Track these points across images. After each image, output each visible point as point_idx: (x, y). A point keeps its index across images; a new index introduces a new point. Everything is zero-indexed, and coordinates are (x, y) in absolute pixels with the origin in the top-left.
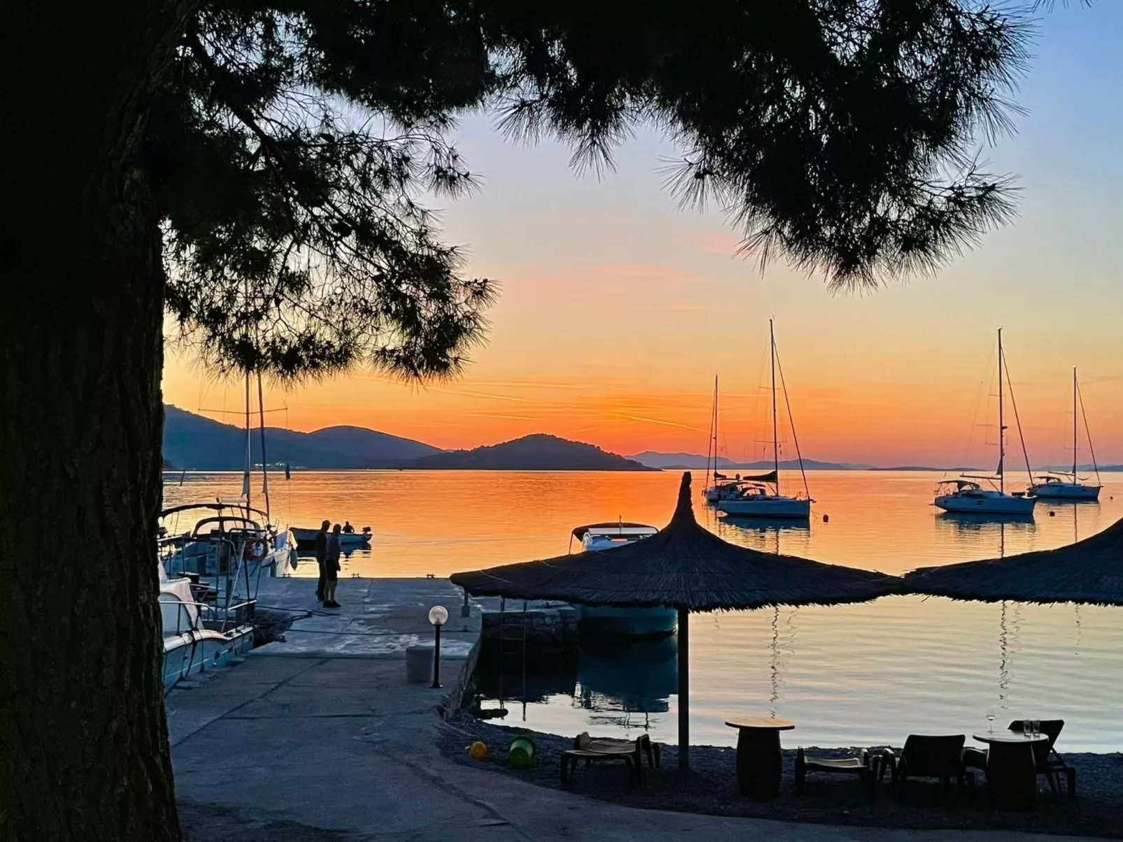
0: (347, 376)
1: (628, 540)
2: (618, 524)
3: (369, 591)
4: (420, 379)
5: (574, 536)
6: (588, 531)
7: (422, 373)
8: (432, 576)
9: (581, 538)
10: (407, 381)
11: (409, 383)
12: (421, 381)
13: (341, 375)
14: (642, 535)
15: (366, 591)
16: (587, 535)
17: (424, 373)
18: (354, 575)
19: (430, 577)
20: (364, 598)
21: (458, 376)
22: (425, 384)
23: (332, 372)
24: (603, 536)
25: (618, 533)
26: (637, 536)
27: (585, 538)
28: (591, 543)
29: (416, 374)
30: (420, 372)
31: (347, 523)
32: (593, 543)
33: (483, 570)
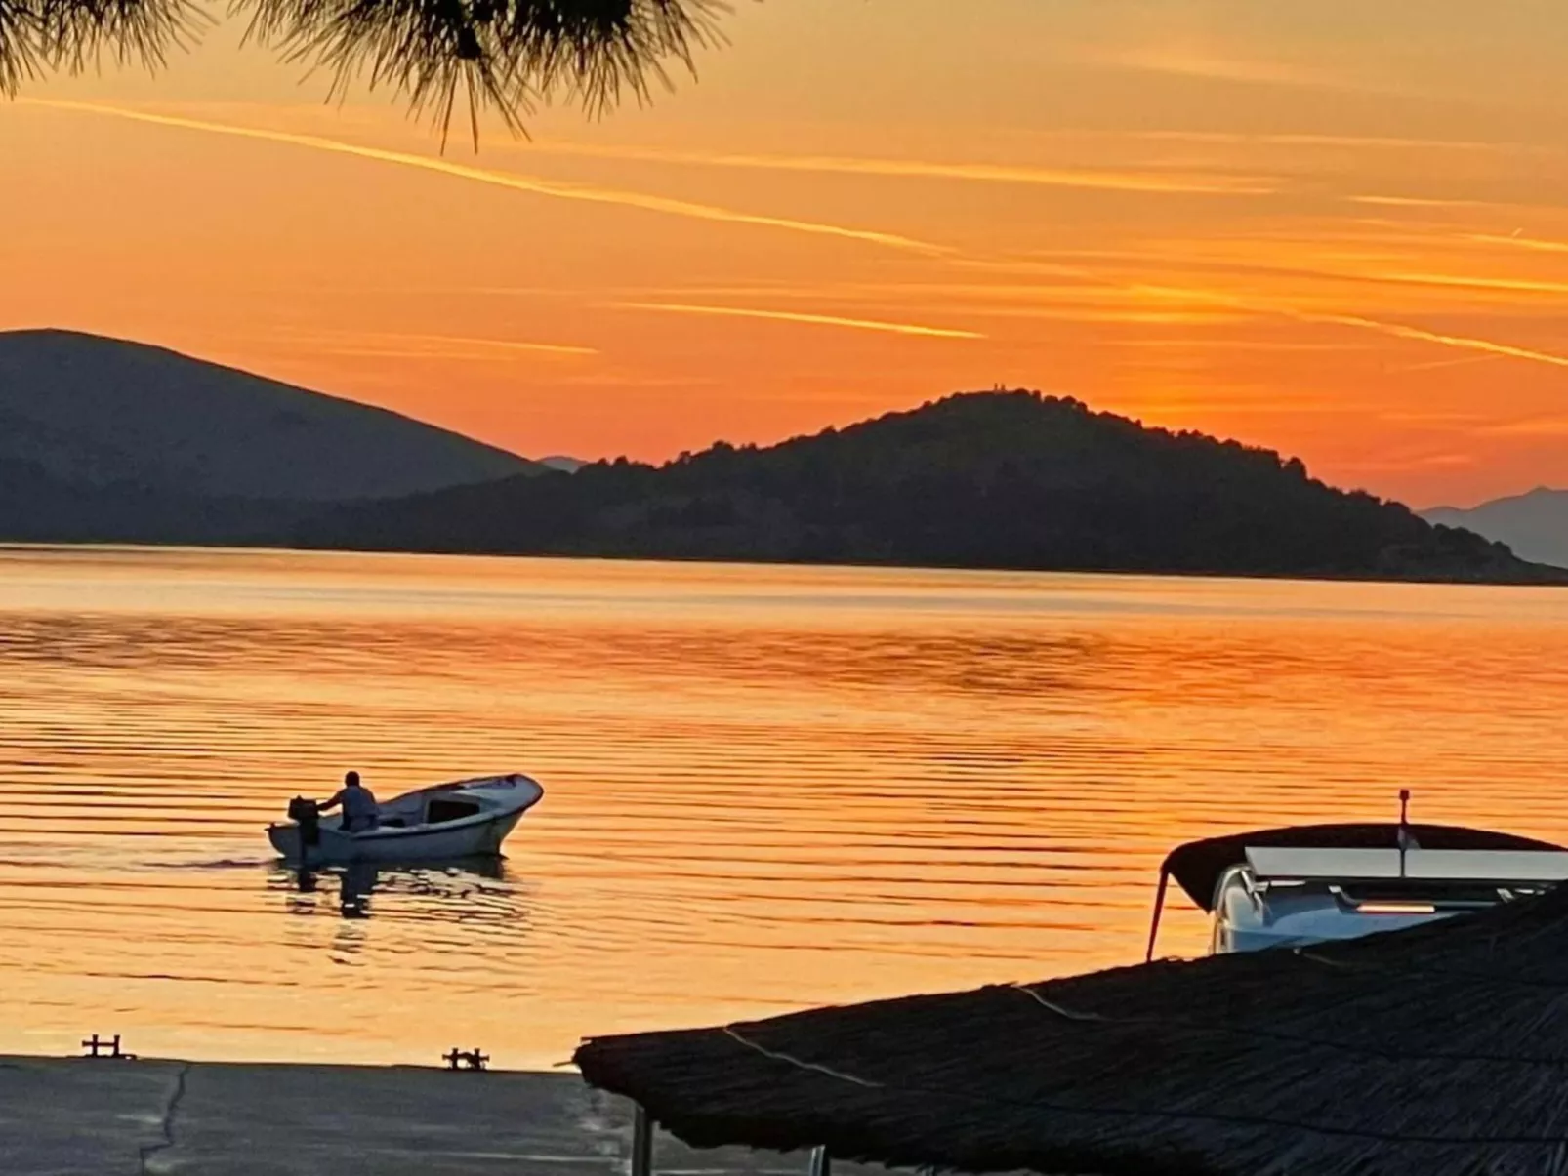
0: (136, 51)
1: (1438, 909)
2: (1391, 829)
3: (167, 1124)
4: (485, 71)
5: (1171, 879)
6: (1242, 859)
7: (494, 44)
8: (475, 1059)
9: (1205, 895)
10: (424, 80)
11: (434, 88)
12: (490, 83)
13: (108, 47)
14: (1510, 884)
15: (155, 1120)
16: (1239, 880)
17: (505, 43)
18: (95, 1044)
19: (462, 1063)
20: (144, 1152)
21: (671, 63)
22: (508, 96)
23: (62, 32)
24: (1315, 888)
25: (1394, 873)
26: (1487, 887)
27: (1231, 894)
28: (1259, 917)
29: (469, 49)
30: (488, 37)
31: (352, 779)
32: (1268, 921)
33: (738, 1027)
